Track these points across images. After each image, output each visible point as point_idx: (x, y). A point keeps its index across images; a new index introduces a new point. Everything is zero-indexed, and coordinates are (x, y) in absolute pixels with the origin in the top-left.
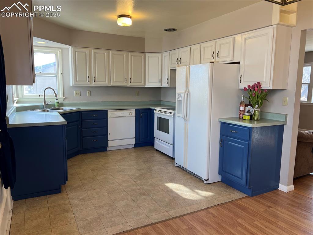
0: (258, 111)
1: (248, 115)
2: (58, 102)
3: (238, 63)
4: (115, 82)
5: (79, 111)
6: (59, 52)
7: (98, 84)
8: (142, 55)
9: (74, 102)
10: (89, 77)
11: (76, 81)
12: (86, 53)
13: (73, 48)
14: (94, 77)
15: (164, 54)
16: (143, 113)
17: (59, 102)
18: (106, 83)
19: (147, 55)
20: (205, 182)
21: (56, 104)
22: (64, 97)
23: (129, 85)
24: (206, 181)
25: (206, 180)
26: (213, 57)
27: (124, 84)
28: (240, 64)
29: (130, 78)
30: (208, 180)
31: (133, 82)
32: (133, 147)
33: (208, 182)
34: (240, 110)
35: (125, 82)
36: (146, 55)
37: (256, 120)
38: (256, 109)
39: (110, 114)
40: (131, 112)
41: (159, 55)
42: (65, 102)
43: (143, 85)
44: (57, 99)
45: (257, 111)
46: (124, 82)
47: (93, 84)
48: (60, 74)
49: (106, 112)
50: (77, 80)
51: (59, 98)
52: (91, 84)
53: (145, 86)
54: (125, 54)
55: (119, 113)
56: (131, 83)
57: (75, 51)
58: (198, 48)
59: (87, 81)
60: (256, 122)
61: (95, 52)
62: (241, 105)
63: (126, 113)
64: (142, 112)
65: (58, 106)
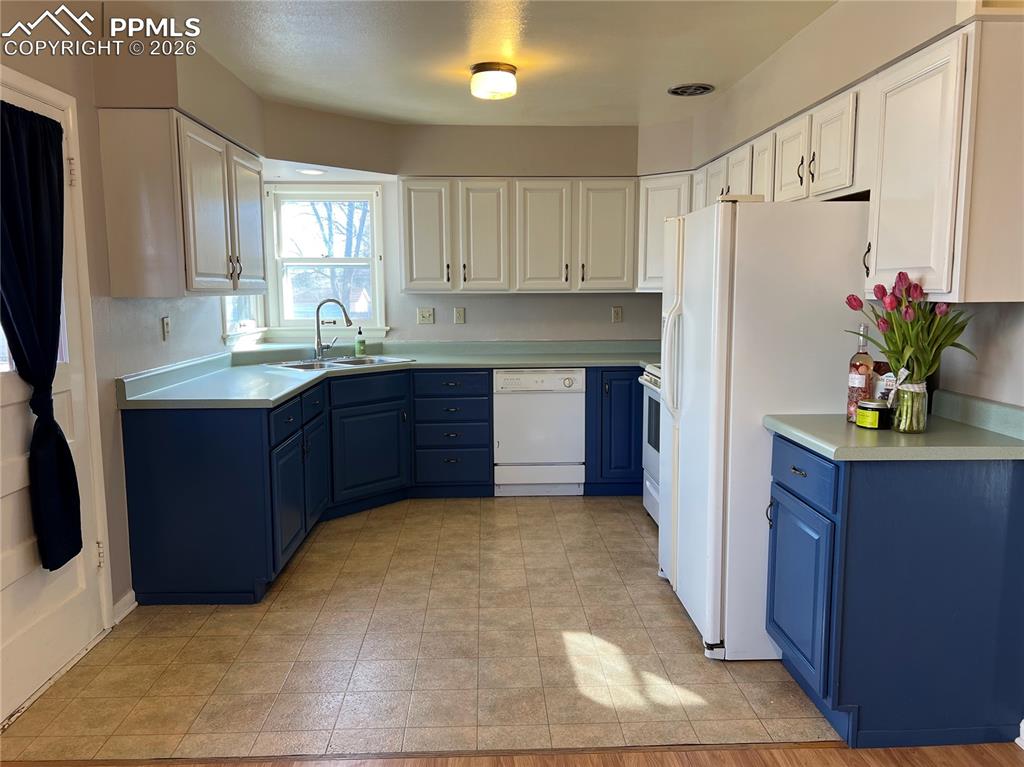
0: (914, 395)
1: (873, 409)
2: (364, 342)
3: (864, 196)
4: (530, 279)
5: (410, 370)
6: (375, 194)
7: (475, 286)
8: (628, 184)
9: (415, 341)
10: (448, 266)
11: (412, 279)
12: (440, 193)
13: (403, 181)
14: (464, 266)
15: (699, 176)
16: (614, 382)
17: (367, 343)
18: (500, 285)
19: (644, 184)
20: (708, 653)
21: (357, 347)
22: (387, 326)
23: (578, 287)
24: (712, 649)
25: (711, 647)
26: (801, 178)
27: (560, 286)
28: (868, 200)
29: (580, 266)
30: (721, 645)
31: (591, 278)
32: (582, 493)
33: (718, 653)
34: (851, 385)
35: (564, 279)
36: (642, 182)
37: (905, 432)
38: (904, 387)
39: (499, 379)
40: (569, 376)
41: (682, 180)
42: (387, 342)
43: (630, 286)
44: (360, 333)
45: (907, 392)
46: (560, 278)
47: (462, 286)
48: (377, 259)
49: (488, 373)
50: (415, 276)
51: (366, 330)
52: (453, 287)
53: (637, 291)
54: (564, 185)
55: (529, 379)
56: (583, 280)
57: (409, 190)
58: (766, 149)
59: (442, 277)
60: (903, 440)
61: (468, 189)
62: (854, 367)
63: (552, 380)
64: (611, 380)
65: (363, 352)
